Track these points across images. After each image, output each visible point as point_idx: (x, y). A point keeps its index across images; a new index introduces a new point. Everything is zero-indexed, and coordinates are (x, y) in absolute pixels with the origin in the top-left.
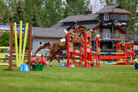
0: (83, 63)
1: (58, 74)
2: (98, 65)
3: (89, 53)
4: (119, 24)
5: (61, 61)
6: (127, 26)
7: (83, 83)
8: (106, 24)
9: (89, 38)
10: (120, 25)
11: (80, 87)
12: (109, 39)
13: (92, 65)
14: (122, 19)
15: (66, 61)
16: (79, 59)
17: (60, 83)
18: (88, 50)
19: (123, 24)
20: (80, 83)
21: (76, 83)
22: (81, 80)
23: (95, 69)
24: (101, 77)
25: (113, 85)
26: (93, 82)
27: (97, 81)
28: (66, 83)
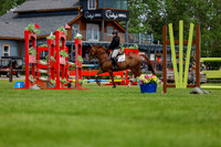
0: (54, 82)
1: (10, 100)
2: (78, 85)
3: (62, 65)
4: (113, 16)
5: (14, 78)
6: (126, 20)
7: (53, 116)
8: (91, 17)
9: (62, 39)
10: (116, 17)
11: (49, 123)
12: (97, 41)
13: (69, 85)
14: (118, 8)
15: (23, 78)
16: (45, 75)
17: (13, 116)
18: (62, 61)
19: (121, 15)
20: (49, 117)
21: (41, 116)
22: (50, 112)
23: (74, 92)
24: (85, 107)
25: (105, 120)
26: (71, 114)
27: (77, 114)
28: (24, 117)
